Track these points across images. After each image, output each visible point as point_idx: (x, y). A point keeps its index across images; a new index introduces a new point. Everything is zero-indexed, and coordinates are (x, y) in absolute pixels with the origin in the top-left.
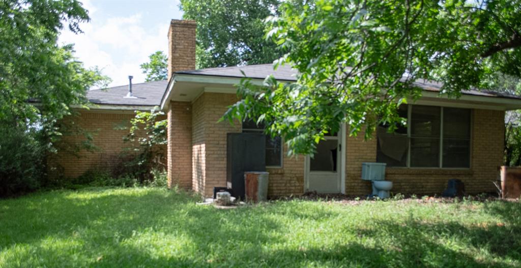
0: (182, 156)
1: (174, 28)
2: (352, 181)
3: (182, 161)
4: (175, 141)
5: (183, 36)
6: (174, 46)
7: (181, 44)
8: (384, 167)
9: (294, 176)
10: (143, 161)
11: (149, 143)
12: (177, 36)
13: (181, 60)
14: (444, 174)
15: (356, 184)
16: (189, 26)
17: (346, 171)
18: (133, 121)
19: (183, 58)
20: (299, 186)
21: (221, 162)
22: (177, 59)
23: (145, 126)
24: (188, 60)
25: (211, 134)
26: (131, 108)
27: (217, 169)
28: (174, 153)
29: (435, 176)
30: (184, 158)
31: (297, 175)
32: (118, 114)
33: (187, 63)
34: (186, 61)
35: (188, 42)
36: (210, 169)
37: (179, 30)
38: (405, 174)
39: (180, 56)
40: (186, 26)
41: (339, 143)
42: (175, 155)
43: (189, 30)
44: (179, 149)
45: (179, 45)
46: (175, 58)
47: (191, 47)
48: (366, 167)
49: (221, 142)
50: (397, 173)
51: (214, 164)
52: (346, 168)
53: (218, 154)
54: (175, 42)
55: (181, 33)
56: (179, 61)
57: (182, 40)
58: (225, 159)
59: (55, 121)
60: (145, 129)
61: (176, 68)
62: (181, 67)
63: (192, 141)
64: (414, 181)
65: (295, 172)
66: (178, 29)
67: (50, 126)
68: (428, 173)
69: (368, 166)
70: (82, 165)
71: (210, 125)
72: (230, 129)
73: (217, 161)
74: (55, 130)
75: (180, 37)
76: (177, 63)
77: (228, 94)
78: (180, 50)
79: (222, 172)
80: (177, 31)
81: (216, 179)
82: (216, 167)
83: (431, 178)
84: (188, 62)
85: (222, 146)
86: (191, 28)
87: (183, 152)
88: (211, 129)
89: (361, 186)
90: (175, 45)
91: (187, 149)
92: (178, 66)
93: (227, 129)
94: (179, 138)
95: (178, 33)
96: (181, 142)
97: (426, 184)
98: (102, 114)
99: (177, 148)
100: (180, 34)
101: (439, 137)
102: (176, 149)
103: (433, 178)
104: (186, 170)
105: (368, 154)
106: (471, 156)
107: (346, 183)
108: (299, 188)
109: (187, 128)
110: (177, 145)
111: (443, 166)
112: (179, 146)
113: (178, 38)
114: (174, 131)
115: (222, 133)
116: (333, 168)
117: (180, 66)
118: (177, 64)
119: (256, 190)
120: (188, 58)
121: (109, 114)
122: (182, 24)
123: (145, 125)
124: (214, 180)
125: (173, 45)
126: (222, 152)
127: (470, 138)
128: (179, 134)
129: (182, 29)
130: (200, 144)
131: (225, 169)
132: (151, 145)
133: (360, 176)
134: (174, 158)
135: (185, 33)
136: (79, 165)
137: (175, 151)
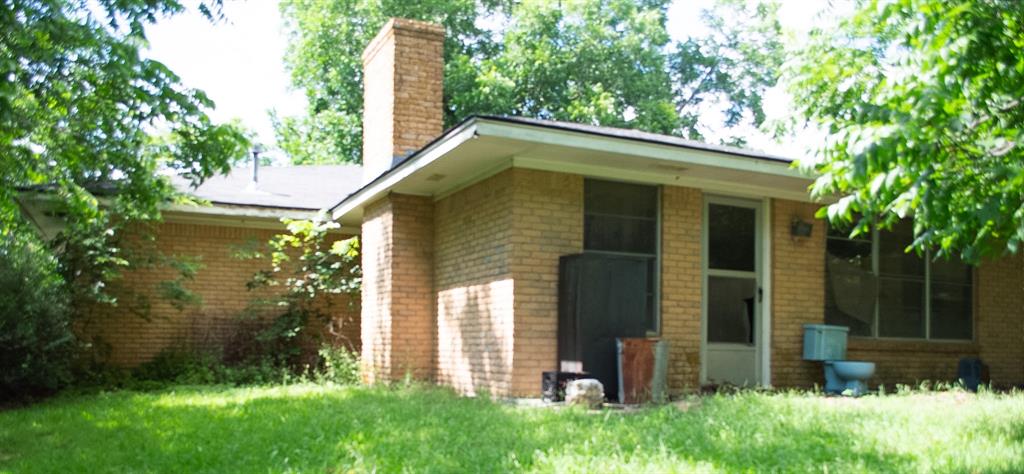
0: (413, 313)
1: (398, 37)
2: (784, 363)
3: (413, 324)
4: (399, 280)
5: (416, 56)
6: (398, 77)
7: (412, 72)
8: (845, 335)
9: (681, 351)
10: (297, 330)
11: (310, 289)
12: (404, 54)
13: (412, 106)
14: (935, 350)
15: (791, 370)
16: (430, 36)
17: (773, 344)
18: (277, 240)
19: (416, 102)
20: (691, 373)
21: (544, 320)
22: (404, 104)
23: (303, 253)
24: (426, 108)
25: (526, 257)
26: (267, 214)
27: (536, 335)
28: (398, 307)
29: (921, 354)
30: (417, 318)
31: (688, 350)
32: (230, 228)
33: (425, 115)
34: (422, 108)
35: (428, 69)
36: (523, 334)
37: (410, 44)
38: (873, 350)
39: (411, 97)
40: (423, 35)
41: (758, 285)
42: (398, 311)
43: (428, 44)
44: (408, 297)
45: (409, 75)
46: (400, 103)
47: (433, 81)
48: (817, 334)
49: (546, 277)
50: (860, 347)
51: (531, 324)
52: (772, 336)
53: (540, 303)
54: (401, 68)
55: (413, 50)
56: (408, 109)
57: (415, 64)
58: (554, 314)
59: (111, 232)
60: (302, 258)
61: (402, 124)
62: (413, 121)
63: (433, 281)
64: (888, 364)
65: (685, 344)
66: (407, 40)
67: (99, 245)
68: (910, 348)
69: (820, 332)
70: (148, 339)
71: (522, 239)
72: (563, 249)
73: (536, 316)
74: (112, 254)
75: (410, 58)
76: (403, 112)
77: (558, 174)
78: (411, 86)
79: (545, 342)
80: (405, 45)
81: (534, 357)
82: (535, 331)
83: (914, 359)
84: (427, 112)
85: (546, 284)
86: (433, 40)
87: (416, 304)
88: (525, 247)
89: (800, 374)
90: (401, 75)
91: (424, 298)
92: (406, 118)
93: (558, 249)
94: (407, 274)
95: (407, 49)
96: (410, 284)
97: (906, 370)
98: (195, 226)
99: (404, 295)
100: (410, 52)
101: (924, 279)
102: (402, 297)
103: (918, 360)
104: (422, 344)
105: (812, 310)
106: (974, 316)
107: (772, 367)
108: (691, 376)
109: (425, 253)
110: (403, 289)
111: (932, 336)
112: (408, 293)
113: (407, 60)
114: (399, 260)
115: (547, 256)
116: (748, 338)
117: (411, 118)
118: (404, 115)
119: (649, 375)
120: (427, 104)
121: (210, 227)
122: (416, 31)
123: (300, 251)
124: (529, 359)
125: (396, 73)
126: (547, 299)
127: (971, 283)
128: (406, 266)
129: (414, 41)
130: (468, 286)
131: (554, 335)
132: (312, 295)
133: (801, 354)
134: (398, 318)
135: (421, 51)
136: (141, 338)
137: (400, 304)
